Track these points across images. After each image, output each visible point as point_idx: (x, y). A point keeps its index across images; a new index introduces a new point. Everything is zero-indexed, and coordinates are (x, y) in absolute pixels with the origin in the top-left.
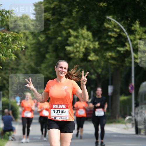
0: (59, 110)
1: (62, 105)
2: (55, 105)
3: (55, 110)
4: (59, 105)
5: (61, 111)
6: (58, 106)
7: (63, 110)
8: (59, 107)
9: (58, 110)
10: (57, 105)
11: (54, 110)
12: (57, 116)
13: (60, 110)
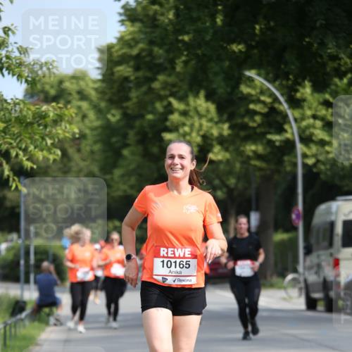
0: (175, 262)
1: (183, 250)
2: (166, 250)
3: (166, 260)
4: (176, 250)
5: (180, 265)
6: (174, 251)
7: (185, 260)
8: (174, 254)
9: (173, 260)
10: (170, 249)
11: (163, 262)
12: (170, 274)
13: (178, 261)
